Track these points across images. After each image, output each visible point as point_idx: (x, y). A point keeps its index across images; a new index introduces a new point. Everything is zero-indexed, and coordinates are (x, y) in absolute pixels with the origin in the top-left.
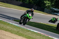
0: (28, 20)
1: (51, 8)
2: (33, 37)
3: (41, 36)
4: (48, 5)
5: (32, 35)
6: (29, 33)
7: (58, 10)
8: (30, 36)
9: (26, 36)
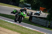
0: (23, 18)
1: (24, 3)
2: (10, 27)
3: (16, 26)
4: (22, 1)
5: (9, 25)
6: (6, 24)
7: (30, 5)
8: (7, 26)
9: (3, 26)
